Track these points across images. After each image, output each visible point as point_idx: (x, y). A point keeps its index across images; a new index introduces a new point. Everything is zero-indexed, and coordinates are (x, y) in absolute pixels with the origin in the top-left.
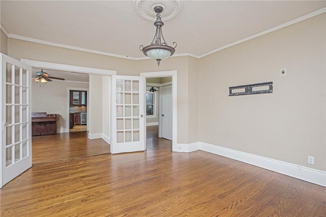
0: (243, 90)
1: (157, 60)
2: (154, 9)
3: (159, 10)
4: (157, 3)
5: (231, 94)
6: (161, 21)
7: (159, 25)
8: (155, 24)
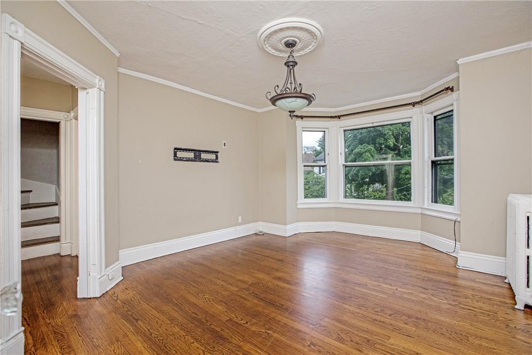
0: (191, 155)
1: (290, 112)
2: (285, 43)
3: (290, 45)
4: (287, 37)
5: (176, 158)
6: (294, 60)
7: (291, 65)
8: (285, 64)
